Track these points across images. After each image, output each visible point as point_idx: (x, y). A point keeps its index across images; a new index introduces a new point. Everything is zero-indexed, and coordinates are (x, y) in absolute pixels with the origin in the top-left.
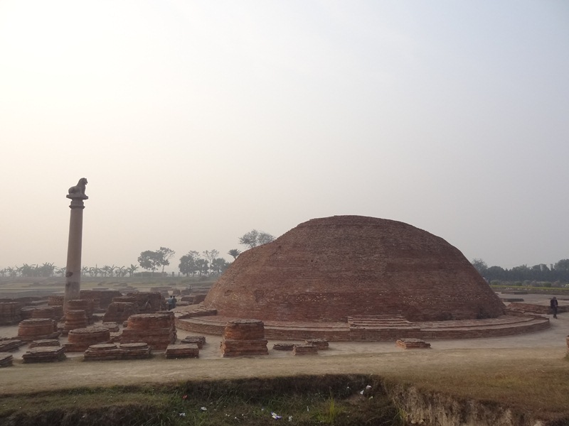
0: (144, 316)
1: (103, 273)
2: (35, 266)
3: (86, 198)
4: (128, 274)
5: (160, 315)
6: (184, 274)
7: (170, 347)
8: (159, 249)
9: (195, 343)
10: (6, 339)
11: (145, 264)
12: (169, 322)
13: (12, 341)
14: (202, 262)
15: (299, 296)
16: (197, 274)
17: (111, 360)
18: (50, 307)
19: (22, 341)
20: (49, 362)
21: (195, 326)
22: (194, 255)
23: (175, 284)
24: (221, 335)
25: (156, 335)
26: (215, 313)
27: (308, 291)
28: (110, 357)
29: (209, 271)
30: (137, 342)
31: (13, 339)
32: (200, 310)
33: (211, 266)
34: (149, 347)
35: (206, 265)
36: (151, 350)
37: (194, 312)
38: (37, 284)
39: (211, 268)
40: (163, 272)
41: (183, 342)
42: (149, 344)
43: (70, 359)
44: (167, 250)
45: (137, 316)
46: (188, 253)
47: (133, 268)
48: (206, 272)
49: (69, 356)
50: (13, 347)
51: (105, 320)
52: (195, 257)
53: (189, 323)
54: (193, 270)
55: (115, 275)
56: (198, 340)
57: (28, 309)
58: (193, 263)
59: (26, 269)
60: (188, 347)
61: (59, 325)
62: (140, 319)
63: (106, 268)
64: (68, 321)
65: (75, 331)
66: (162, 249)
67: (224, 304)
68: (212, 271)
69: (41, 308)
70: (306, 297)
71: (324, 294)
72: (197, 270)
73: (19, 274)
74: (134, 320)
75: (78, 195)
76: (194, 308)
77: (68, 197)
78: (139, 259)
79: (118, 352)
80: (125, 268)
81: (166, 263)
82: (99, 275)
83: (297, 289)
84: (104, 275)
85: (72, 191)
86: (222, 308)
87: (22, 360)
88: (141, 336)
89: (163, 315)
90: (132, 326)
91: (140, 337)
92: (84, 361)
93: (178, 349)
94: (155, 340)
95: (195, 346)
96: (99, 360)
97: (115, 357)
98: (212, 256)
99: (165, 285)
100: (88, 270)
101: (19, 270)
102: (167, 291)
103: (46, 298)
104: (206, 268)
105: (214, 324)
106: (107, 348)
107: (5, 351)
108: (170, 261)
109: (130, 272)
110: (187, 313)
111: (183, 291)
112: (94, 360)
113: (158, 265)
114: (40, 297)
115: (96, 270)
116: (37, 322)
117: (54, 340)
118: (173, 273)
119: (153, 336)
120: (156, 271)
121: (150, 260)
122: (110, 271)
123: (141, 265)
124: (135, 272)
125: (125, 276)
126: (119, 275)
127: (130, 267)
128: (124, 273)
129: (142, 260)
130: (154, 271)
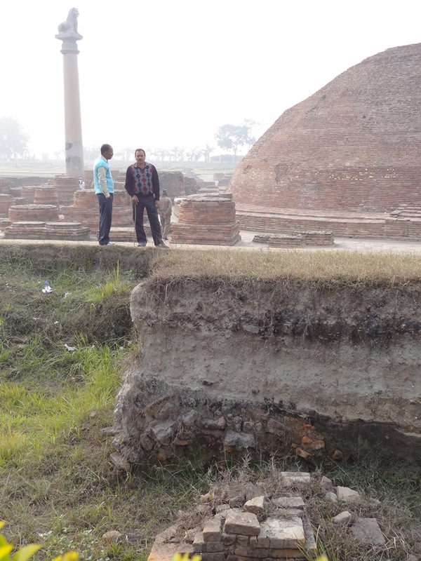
1: (172, 155)
4: (202, 158)
11: (225, 143)
15: (334, 172)
27: (348, 164)
44: (253, 123)
47: (209, 149)
55: (186, 159)
63: (175, 149)
66: (246, 120)
70: (344, 173)
71: (371, 169)
77: (57, 37)
78: (217, 136)
80: (199, 149)
83: (333, 162)
84: (173, 159)
85: (63, 28)
100: (153, 152)
109: (205, 155)
115: (163, 152)
120: (239, 154)
121: (230, 138)
122: (178, 153)
123: (219, 145)
124: (211, 155)
125: (199, 160)
126: (191, 158)
127: (205, 148)
128: (197, 157)
129: (220, 138)
130: (237, 155)
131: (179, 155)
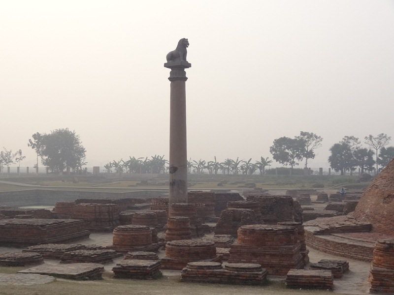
0: (258, 227)
1: (225, 168)
2: (143, 160)
3: (189, 66)
4: (258, 171)
5: (281, 227)
6: (337, 170)
7: (291, 272)
8: (299, 134)
9: (329, 269)
10: (100, 248)
11: (281, 156)
12: (292, 238)
13: (106, 251)
14: (363, 152)
16: (357, 170)
17: (213, 282)
18: (152, 212)
19: (117, 252)
20: (141, 279)
21: (337, 245)
22: (352, 142)
23: (322, 186)
24: (369, 261)
25: (274, 255)
26: (368, 229)
28: (213, 279)
29: (375, 166)
30: (250, 262)
31: (108, 248)
32: (348, 223)
33: (378, 159)
34: (264, 270)
35: (371, 158)
36: (266, 274)
37: (337, 226)
38: (144, 183)
39: (379, 162)
40: (306, 168)
41: (314, 267)
42: (263, 266)
43: (166, 277)
44: (310, 136)
45: (248, 227)
46: (341, 140)
47: (264, 162)
48: (371, 169)
49: (165, 273)
50: (106, 258)
51: (218, 231)
52: (353, 146)
53: (329, 242)
54: (351, 165)
55: (241, 172)
56: (335, 266)
57: (127, 213)
58: (350, 156)
59: (134, 164)
60: (317, 274)
61: (160, 235)
62: (253, 231)
63: (229, 162)
64: (170, 229)
65: (173, 242)
66: (302, 134)
67: (383, 216)
68: (380, 166)
69: (142, 212)
72: (356, 165)
73: (126, 170)
74: (245, 232)
75: (178, 62)
76: (339, 221)
77: (166, 65)
78: (272, 150)
79: (222, 274)
80: (253, 162)
81: (310, 155)
82: (220, 171)
84: (226, 172)
85: (171, 57)
86: (379, 222)
87: (113, 274)
88: (255, 255)
89: (285, 227)
90: (243, 241)
91: (253, 256)
92: (182, 281)
93: (302, 276)
94: (274, 261)
95: (328, 274)
96: (199, 282)
97: (218, 279)
98: (379, 143)
99: (308, 187)
100: (206, 165)
101: (126, 164)
102: (308, 195)
103: (149, 200)
104: (371, 162)
105: (364, 245)
106: (209, 267)
107: (98, 262)
108: (315, 152)
109: (260, 168)
110: (327, 227)
111: (333, 196)
112: (193, 282)
113: (299, 158)
114: (144, 198)
115: (216, 166)
116: (132, 229)
117: (151, 253)
118: (321, 169)
119: (271, 255)
120: (296, 167)
121: (287, 151)
122: (233, 166)
123: (274, 158)
124: (267, 167)
125: (254, 174)
126: (246, 172)
127: (260, 161)
128: (253, 170)
129: (276, 151)
130: (294, 167)
131: (233, 168)
